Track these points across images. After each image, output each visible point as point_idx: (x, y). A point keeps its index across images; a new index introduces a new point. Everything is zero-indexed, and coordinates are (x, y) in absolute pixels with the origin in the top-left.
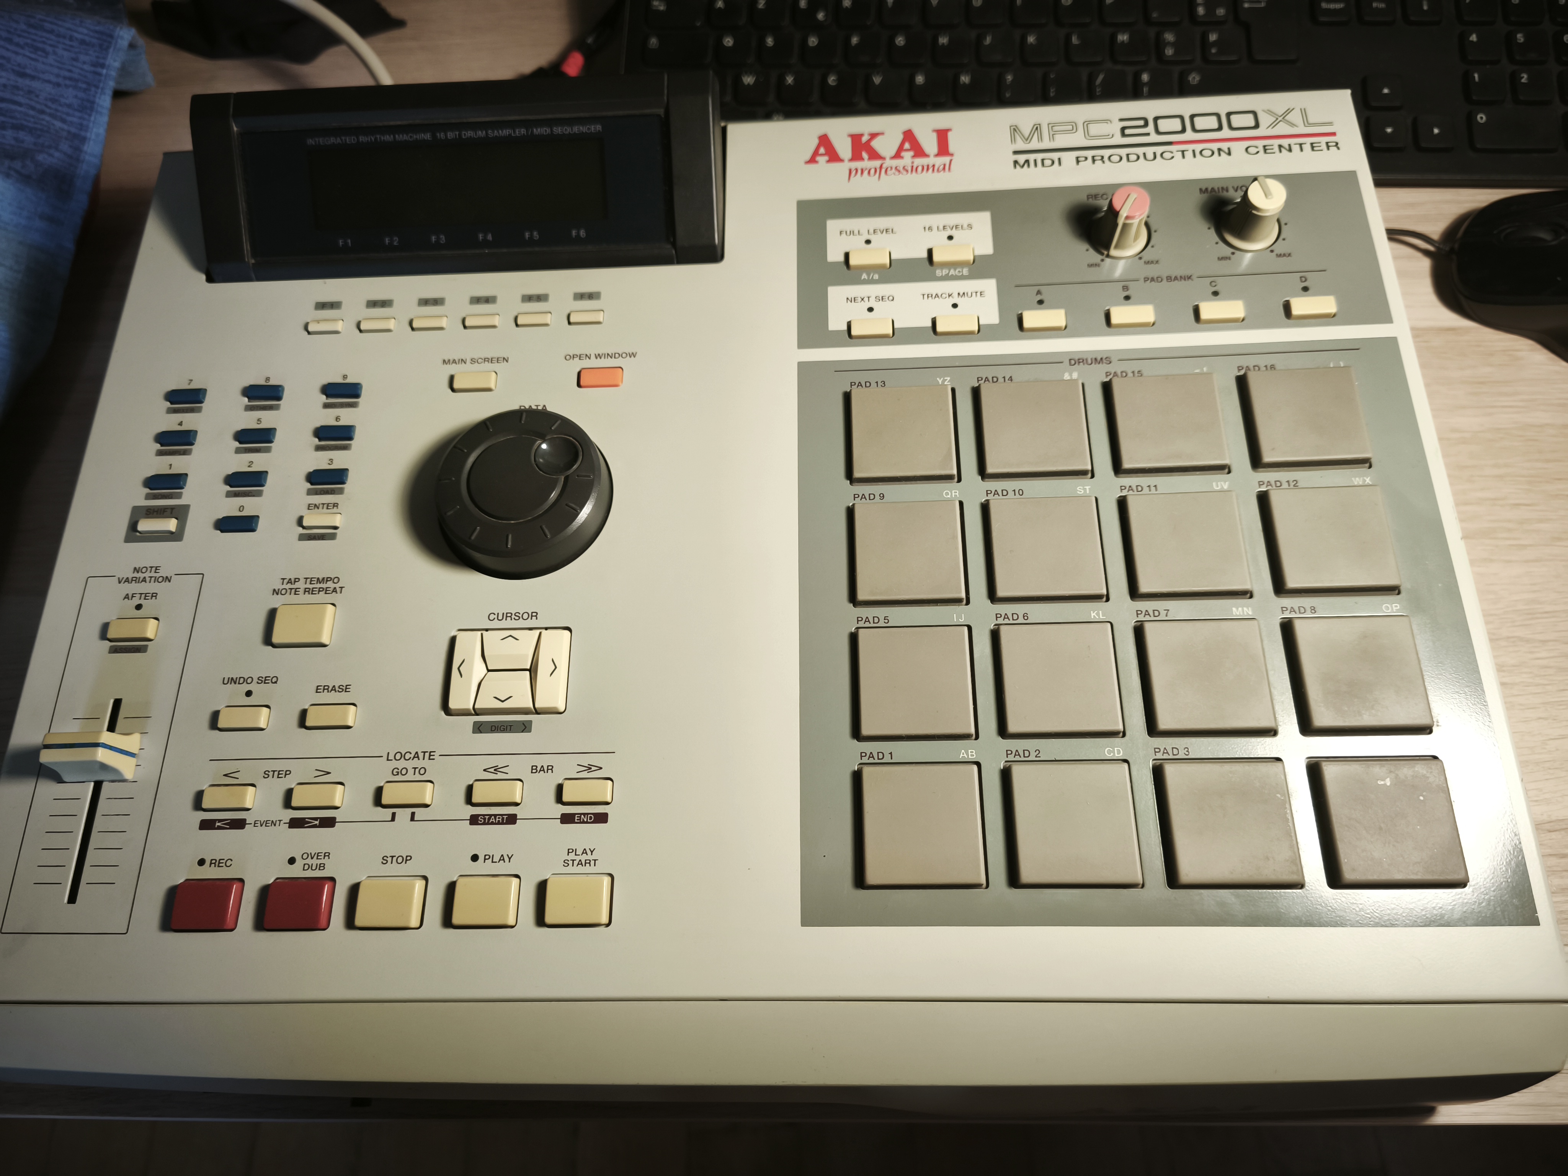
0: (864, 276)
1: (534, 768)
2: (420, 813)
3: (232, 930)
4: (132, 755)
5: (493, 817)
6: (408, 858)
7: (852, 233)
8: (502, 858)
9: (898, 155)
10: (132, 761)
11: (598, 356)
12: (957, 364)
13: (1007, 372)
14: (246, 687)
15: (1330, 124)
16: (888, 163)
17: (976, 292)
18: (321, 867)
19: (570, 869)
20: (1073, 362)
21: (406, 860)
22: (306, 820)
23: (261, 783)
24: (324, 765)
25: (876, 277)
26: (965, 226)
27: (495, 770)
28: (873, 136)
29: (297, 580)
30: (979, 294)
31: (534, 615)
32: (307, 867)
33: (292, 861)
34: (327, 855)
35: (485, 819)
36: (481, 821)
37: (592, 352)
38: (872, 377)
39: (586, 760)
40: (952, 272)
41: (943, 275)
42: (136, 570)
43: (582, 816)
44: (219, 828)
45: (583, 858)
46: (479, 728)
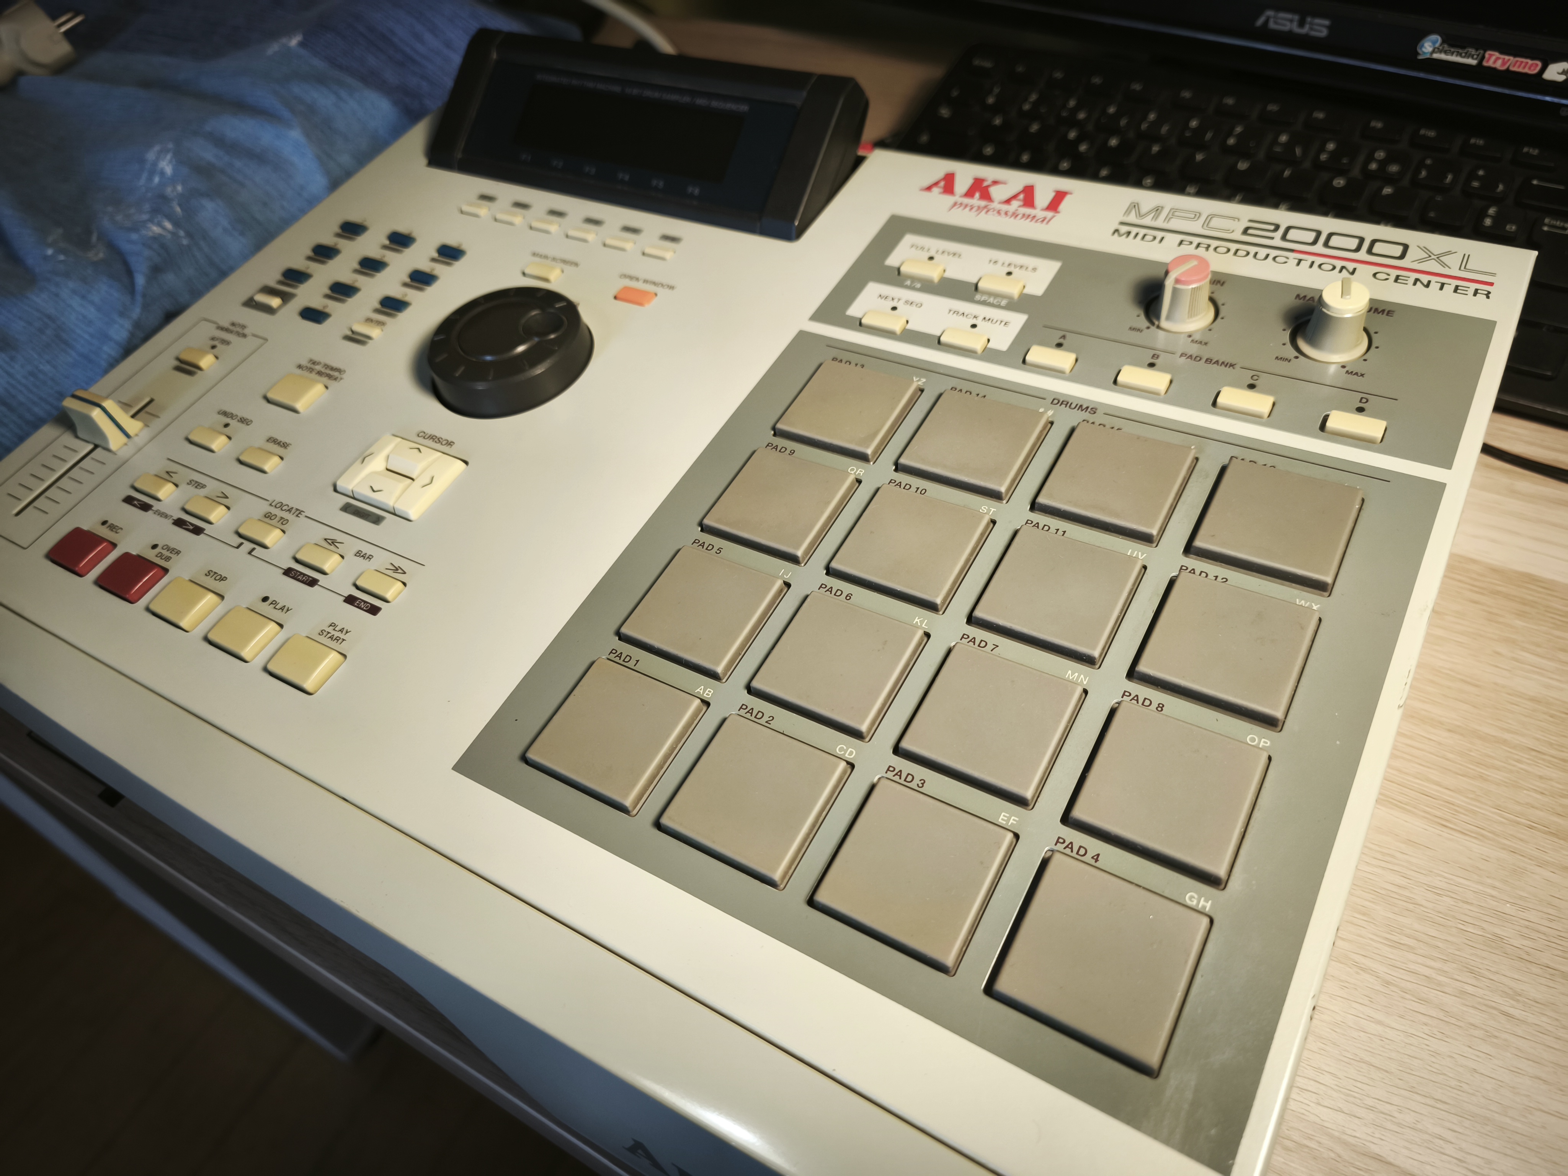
0: (908, 283)
1: (360, 552)
2: (259, 551)
3: (81, 576)
4: (128, 436)
5: (302, 576)
6: (223, 579)
7: (922, 248)
8: (282, 609)
9: (1008, 201)
10: (124, 439)
11: (646, 281)
12: (942, 371)
13: (983, 390)
14: (228, 420)
15: (1493, 274)
16: (995, 205)
17: (1001, 322)
18: (168, 559)
19: (322, 639)
20: (1056, 401)
21: (222, 580)
22: (188, 523)
23: (183, 487)
24: (228, 490)
25: (918, 286)
26: (1030, 268)
27: (332, 542)
28: (995, 183)
29: (319, 363)
30: (1003, 323)
31: (450, 444)
32: (159, 555)
33: (154, 547)
34: (178, 553)
35: (295, 574)
36: (292, 574)
37: (642, 275)
38: (854, 358)
39: (399, 562)
40: (991, 300)
41: (981, 300)
42: (233, 324)
43: (363, 603)
44: (135, 506)
45: (337, 634)
46: (347, 508)
